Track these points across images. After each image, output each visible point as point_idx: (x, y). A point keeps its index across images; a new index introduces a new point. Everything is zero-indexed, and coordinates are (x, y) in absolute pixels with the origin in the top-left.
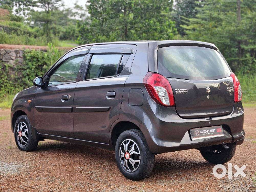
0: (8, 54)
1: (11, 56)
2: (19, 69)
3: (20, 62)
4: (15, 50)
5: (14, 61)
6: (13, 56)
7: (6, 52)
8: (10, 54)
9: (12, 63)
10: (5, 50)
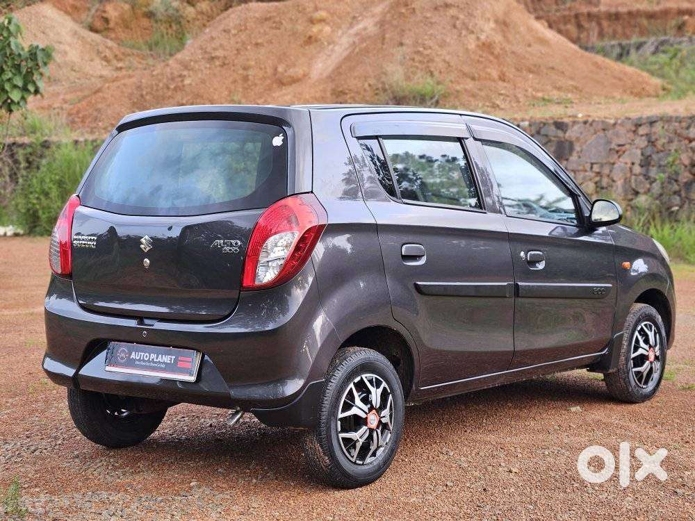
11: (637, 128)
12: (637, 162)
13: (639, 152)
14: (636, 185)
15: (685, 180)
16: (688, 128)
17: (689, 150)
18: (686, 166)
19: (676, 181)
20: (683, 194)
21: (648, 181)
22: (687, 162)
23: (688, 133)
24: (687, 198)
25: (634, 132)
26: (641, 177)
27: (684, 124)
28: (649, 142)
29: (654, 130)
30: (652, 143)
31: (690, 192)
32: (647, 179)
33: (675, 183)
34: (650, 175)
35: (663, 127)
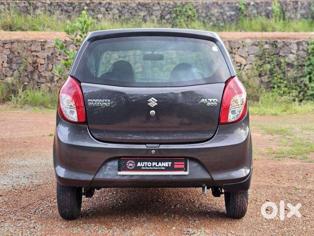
0: (288, 46)
1: (291, 49)
2: (300, 65)
3: (303, 57)
4: (296, 41)
5: (295, 56)
6: (294, 50)
7: (285, 44)
8: (290, 46)
9: (291, 58)
10: (284, 42)
11: (4, 45)
12: (6, 61)
13: (6, 56)
14: (6, 72)
15: (30, 70)
16: (31, 46)
17: (32, 56)
18: (30, 64)
19: (26, 70)
20: (30, 76)
21: (12, 70)
22: (31, 62)
23: (31, 48)
24: (32, 79)
25: (3, 47)
26: (8, 69)
27: (29, 44)
28: (11, 52)
29: (13, 46)
30: (12, 52)
31: (33, 76)
32: (11, 70)
33: (25, 72)
34: (12, 67)
35: (18, 45)
